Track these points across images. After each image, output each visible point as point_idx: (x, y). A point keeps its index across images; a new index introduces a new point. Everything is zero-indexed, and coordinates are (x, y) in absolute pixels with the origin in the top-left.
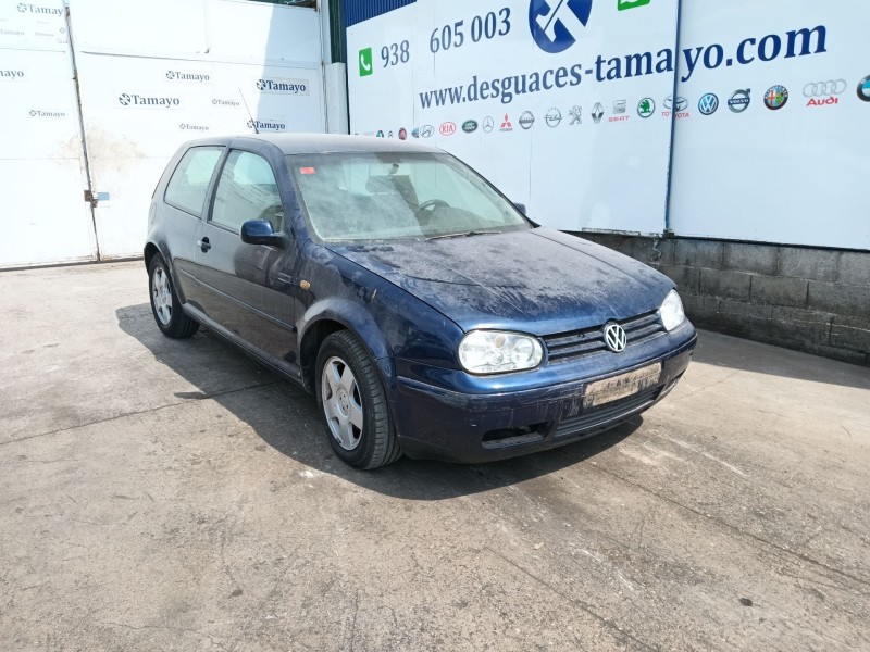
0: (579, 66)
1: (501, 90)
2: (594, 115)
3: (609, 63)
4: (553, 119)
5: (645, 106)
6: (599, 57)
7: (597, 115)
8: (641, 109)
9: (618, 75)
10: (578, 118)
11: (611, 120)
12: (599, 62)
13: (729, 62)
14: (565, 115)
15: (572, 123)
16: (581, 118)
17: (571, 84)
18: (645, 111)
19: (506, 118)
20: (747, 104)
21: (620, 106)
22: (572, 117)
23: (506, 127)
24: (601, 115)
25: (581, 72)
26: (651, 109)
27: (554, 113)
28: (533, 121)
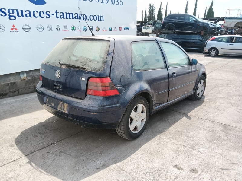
0: (49, 12)
1: (8, 14)
2: (57, 29)
3: (60, 13)
4: (40, 29)
5: (73, 28)
6: (56, 11)
7: (58, 29)
8: (72, 29)
9: (63, 18)
10: (51, 29)
11: (63, 31)
12: (56, 12)
13: (88, 20)
14: (45, 27)
15: (49, 31)
16: (52, 29)
17: (46, 17)
18: (73, 29)
19: (14, 26)
20: (93, 30)
21: (66, 27)
22: (48, 29)
23: (14, 30)
24: (60, 29)
25: (50, 14)
26: (75, 29)
27: (40, 27)
28: (30, 29)
